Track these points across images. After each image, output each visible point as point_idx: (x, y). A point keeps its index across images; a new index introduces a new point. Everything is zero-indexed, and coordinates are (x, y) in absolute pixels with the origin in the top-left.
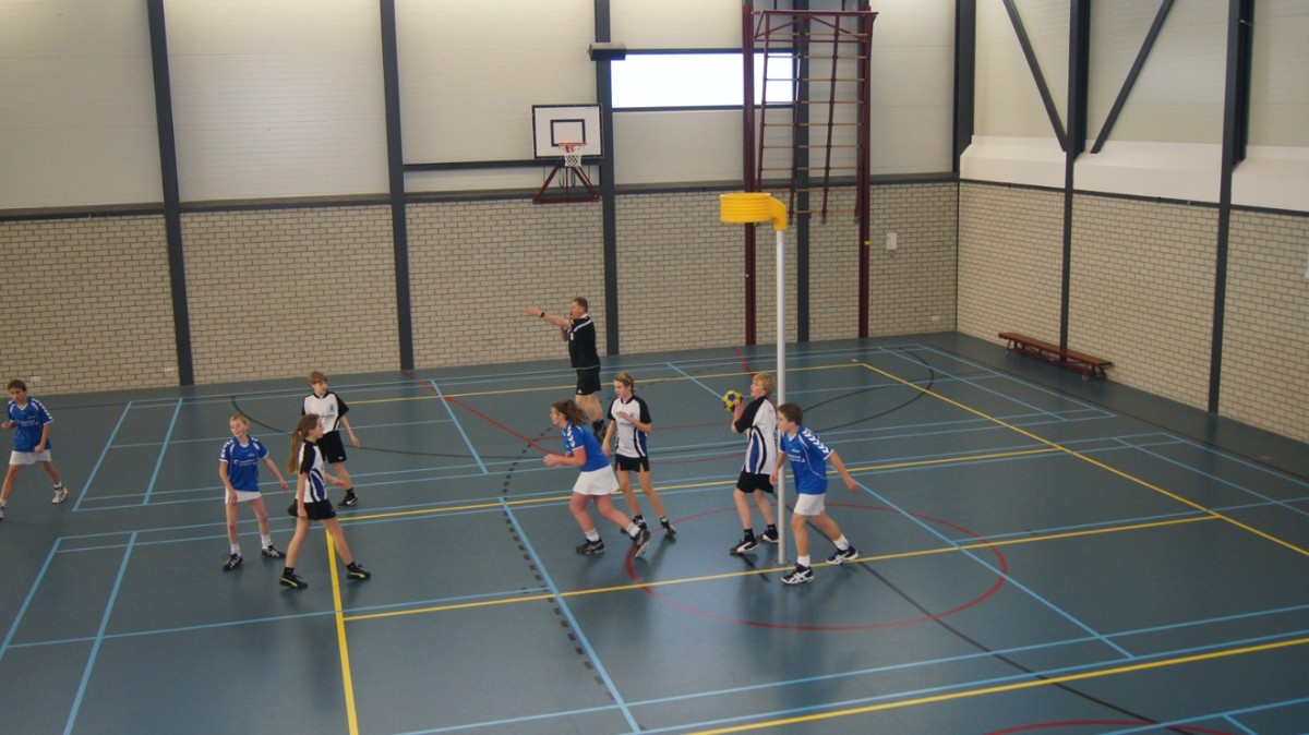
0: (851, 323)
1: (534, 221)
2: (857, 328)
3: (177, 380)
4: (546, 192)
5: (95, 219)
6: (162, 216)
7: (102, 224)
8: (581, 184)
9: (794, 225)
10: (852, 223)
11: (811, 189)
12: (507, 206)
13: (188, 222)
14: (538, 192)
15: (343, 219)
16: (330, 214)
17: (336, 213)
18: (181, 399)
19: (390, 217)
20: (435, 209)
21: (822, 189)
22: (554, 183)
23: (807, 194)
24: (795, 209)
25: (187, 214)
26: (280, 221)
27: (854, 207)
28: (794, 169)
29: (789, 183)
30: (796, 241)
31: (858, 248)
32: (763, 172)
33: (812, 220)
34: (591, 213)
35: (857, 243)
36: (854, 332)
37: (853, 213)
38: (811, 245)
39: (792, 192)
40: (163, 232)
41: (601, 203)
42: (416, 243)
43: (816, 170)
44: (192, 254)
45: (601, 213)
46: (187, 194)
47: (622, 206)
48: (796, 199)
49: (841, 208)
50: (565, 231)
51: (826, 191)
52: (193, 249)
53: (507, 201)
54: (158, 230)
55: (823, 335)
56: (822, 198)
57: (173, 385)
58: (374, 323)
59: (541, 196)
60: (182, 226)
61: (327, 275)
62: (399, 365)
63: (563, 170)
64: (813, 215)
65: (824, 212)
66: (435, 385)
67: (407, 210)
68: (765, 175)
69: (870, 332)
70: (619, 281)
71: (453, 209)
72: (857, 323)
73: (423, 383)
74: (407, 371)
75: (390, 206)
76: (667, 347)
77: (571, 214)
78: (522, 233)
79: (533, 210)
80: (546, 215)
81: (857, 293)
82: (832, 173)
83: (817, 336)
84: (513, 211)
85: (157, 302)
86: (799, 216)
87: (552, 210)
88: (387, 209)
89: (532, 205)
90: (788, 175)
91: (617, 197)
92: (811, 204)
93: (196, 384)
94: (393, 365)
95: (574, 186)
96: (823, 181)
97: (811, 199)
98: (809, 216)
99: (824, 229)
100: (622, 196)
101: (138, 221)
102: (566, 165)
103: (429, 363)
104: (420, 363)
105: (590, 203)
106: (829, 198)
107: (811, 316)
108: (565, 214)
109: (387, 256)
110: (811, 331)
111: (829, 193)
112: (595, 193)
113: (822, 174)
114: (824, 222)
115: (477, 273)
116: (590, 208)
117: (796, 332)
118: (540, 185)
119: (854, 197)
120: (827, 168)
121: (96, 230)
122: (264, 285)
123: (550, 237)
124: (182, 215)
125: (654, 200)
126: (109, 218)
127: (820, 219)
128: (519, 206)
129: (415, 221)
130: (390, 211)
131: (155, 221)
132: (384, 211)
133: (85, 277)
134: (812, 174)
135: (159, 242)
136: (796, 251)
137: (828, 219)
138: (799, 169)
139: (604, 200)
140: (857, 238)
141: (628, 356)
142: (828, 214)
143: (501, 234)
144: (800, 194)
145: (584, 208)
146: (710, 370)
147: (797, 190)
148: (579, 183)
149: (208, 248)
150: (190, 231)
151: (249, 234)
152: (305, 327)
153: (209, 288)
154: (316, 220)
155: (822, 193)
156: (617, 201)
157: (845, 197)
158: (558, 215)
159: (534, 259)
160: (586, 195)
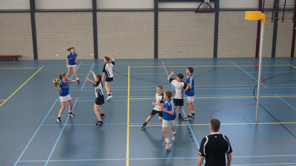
0: (289, 53)
1: (195, 18)
2: (290, 54)
3: (94, 58)
4: (199, 9)
5: (74, 12)
6: (92, 12)
7: (76, 14)
8: (209, 8)
9: (273, 22)
10: (291, 22)
11: (279, 11)
12: (187, 13)
13: (99, 14)
14: (196, 9)
15: (140, 15)
16: (137, 14)
17: (139, 13)
18: (94, 63)
19: (154, 15)
20: (166, 13)
21: (282, 11)
22: (201, 7)
23: (278, 13)
24: (274, 17)
25: (98, 12)
26: (123, 15)
27: (292, 17)
28: (274, 5)
29: (272, 9)
30: (273, 27)
31: (292, 30)
32: (264, 6)
33: (279, 21)
34: (211, 16)
35: (293, 28)
36: (289, 55)
37: (292, 19)
38: (278, 28)
39: (273, 12)
40: (92, 17)
41: (215, 13)
42: (160, 23)
43: (281, 6)
44: (99, 23)
45: (214, 16)
46: (99, 7)
47: (221, 14)
48: (274, 14)
49: (288, 18)
50: (203, 21)
51: (284, 12)
52: (100, 22)
53: (187, 12)
54: (91, 16)
55: (279, 56)
56: (282, 14)
57: (93, 59)
58: (148, 45)
59: (197, 11)
60: (97, 15)
61: (135, 31)
62: (154, 57)
63: (204, 3)
64: (279, 19)
65: (283, 18)
66: (163, 64)
67: (159, 13)
68: (265, 7)
69: (294, 56)
70: (218, 36)
71: (172, 13)
72: (291, 53)
73: (160, 63)
74: (156, 59)
75: (154, 12)
76: (231, 57)
77: (205, 16)
78: (191, 21)
79: (195, 15)
80: (198, 16)
81: (291, 44)
82: (286, 7)
83: (278, 56)
84: (189, 15)
85: (89, 36)
86: (275, 19)
87: (200, 15)
88: (153, 13)
89: (194, 13)
90: (272, 7)
91: (219, 12)
92: (279, 16)
93: (99, 59)
94: (152, 57)
95: (207, 8)
96: (283, 9)
97: (279, 14)
98: (278, 19)
99: (282, 24)
100: (221, 11)
101: (85, 14)
102: (205, 2)
103: (162, 57)
104: (160, 57)
105: (211, 13)
106: (285, 14)
107: (276, 50)
108: (204, 16)
109: (152, 26)
110: (276, 54)
111: (285, 13)
112: (213, 10)
113: (283, 7)
114: (282, 22)
115: (177, 32)
116: (211, 15)
117: (271, 54)
118: (197, 7)
119: (293, 14)
120: (285, 5)
121: (74, 15)
122: (118, 33)
123: (199, 23)
124: (97, 12)
125: (230, 13)
126: (78, 12)
127: (281, 21)
128: (191, 13)
129: (160, 16)
130: (154, 13)
131: (90, 14)
132: (152, 13)
133: (71, 28)
134: (280, 7)
135: (91, 19)
136: (273, 30)
137: (284, 21)
138: (276, 5)
139: (215, 12)
140: (293, 27)
141: (220, 58)
142: (284, 19)
143: (185, 21)
144: (275, 13)
145: (210, 15)
146: (243, 64)
147: (275, 12)
148: (208, 7)
149: (103, 22)
150: (99, 17)
151: (115, 18)
152: (129, 45)
153: (103, 33)
154: (133, 15)
155: (283, 13)
156: (219, 13)
157: (290, 14)
158: (202, 16)
159: (194, 29)
160: (210, 11)
